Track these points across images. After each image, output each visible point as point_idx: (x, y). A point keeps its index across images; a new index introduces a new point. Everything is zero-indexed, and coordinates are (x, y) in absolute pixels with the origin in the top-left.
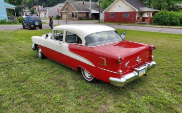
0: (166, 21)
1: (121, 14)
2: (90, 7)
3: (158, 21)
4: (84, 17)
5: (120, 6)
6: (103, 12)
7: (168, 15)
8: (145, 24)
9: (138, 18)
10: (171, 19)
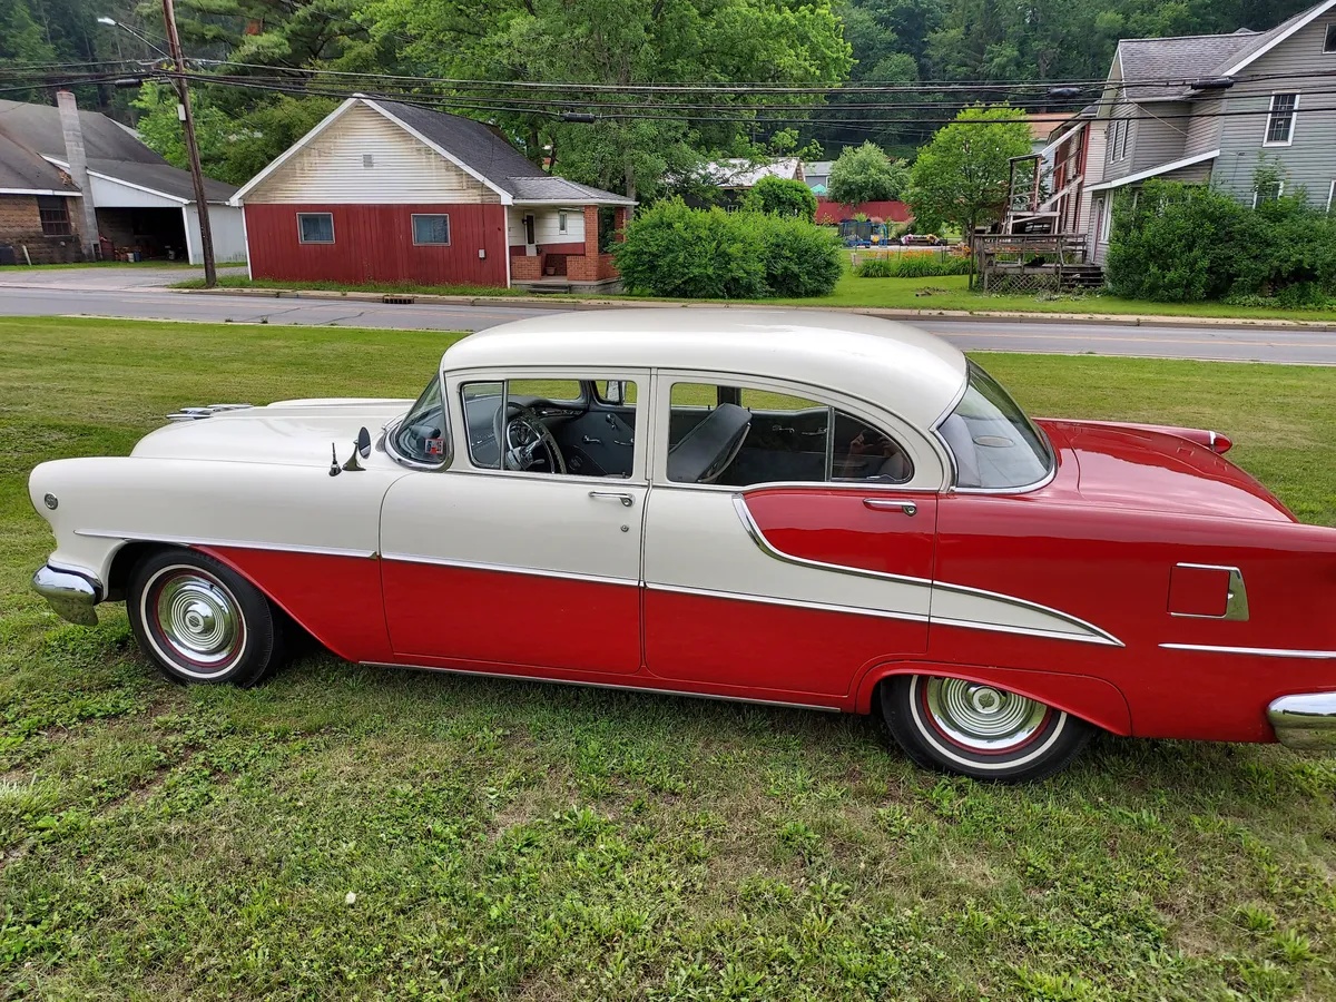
0: (696, 271)
1: (387, 215)
2: (75, 149)
3: (653, 268)
4: (28, 239)
5: (368, 161)
6: (235, 201)
7: (704, 233)
8: (569, 289)
9: (518, 251)
10: (724, 258)
